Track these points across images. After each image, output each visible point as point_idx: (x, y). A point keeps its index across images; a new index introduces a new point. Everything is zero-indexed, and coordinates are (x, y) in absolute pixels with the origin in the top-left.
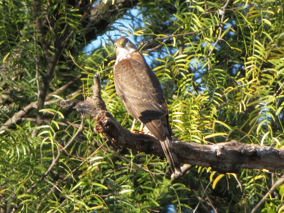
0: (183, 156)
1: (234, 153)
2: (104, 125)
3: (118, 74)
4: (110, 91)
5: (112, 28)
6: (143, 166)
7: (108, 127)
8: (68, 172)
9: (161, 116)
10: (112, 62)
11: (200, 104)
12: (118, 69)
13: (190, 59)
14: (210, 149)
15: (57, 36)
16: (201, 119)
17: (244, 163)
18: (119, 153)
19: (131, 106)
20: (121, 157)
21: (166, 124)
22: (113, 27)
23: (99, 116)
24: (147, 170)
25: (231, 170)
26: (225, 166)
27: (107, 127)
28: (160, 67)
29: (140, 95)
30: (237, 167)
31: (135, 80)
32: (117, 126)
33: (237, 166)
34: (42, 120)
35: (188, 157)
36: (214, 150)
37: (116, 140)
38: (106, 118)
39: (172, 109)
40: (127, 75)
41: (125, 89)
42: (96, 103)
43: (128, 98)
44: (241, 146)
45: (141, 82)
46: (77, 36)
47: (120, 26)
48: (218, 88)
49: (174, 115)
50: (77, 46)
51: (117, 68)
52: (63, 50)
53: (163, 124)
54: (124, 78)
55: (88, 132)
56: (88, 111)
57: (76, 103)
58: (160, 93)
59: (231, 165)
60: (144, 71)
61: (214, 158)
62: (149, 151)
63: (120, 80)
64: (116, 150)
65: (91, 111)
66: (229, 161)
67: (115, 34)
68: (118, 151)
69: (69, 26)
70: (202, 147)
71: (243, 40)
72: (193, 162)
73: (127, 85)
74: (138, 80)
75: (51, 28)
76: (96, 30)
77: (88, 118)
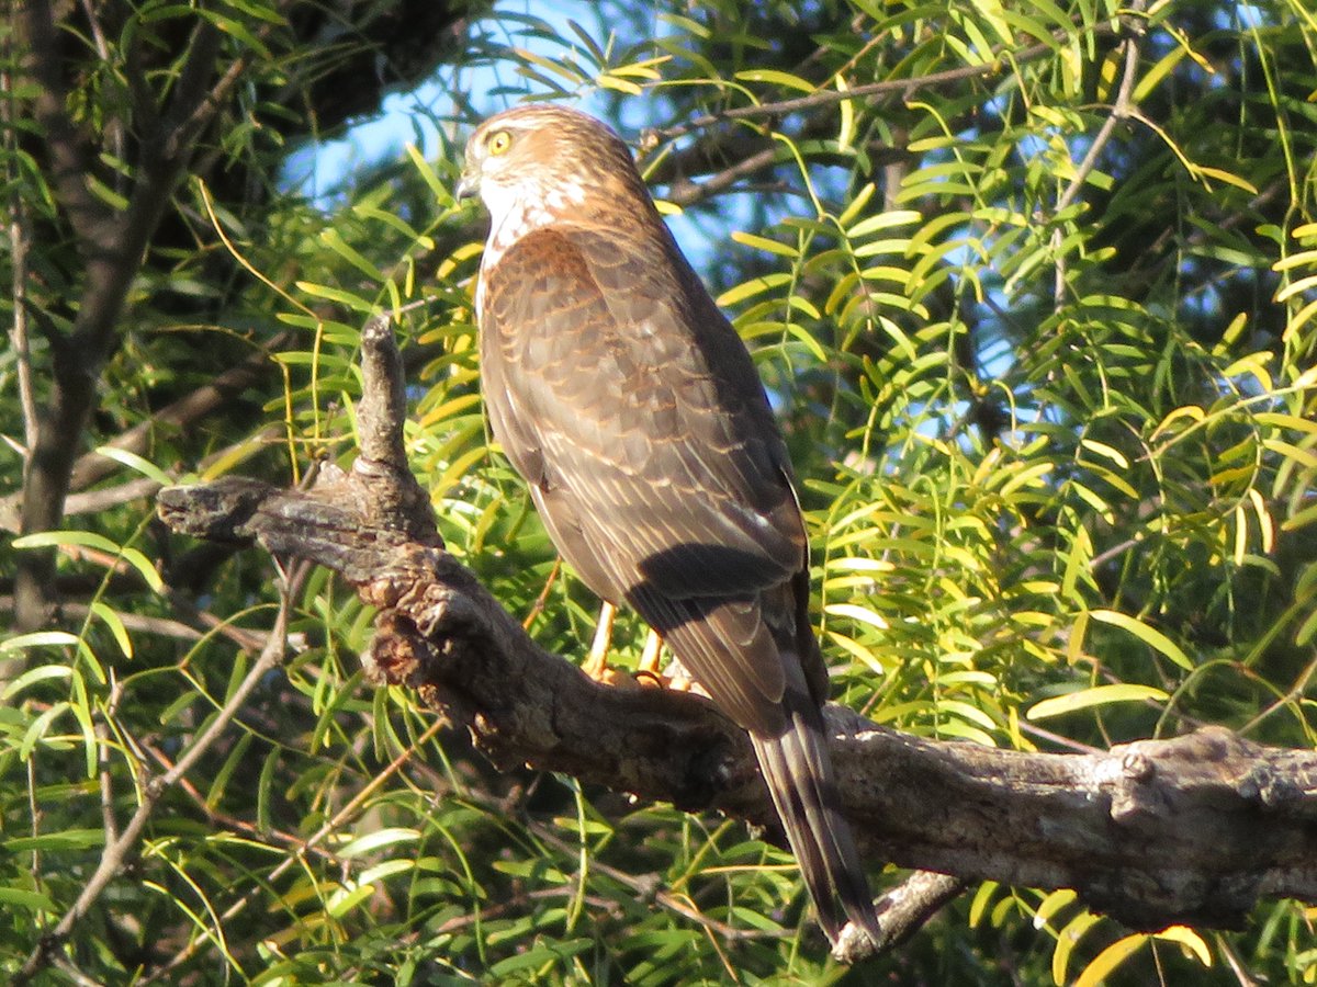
0: (904, 824)
1: (1217, 801)
2: (426, 633)
3: (502, 322)
4: (458, 427)
5: (474, 50)
6: (661, 888)
7: (448, 645)
8: (199, 922)
9: (762, 581)
10: (464, 253)
11: (995, 508)
12: (506, 291)
13: (938, 240)
14: (1068, 782)
15: (142, 94)
16: (1000, 603)
17: (1273, 865)
18: (516, 807)
19: (578, 520)
20: (533, 830)
21: (793, 633)
22: (483, 40)
23: (392, 581)
24: (692, 913)
25: (1195, 905)
26: (1159, 881)
27: (441, 647)
28: (755, 287)
29: (638, 452)
30: (1232, 890)
31: (607, 363)
32: (504, 642)
33: (1234, 886)
34: (52, 608)
35: (934, 832)
36: (1096, 789)
37: (497, 725)
38: (439, 592)
39: (824, 537)
40: (558, 329)
41: (549, 417)
42: (374, 504)
43: (561, 471)
44: (1260, 762)
45: (646, 374)
46: (266, 91)
47: (526, 33)
48: (1107, 410)
49: (832, 575)
50: (265, 155)
51: (500, 289)
52: (179, 180)
53: (774, 632)
54: (540, 348)
55: (322, 675)
56: (328, 549)
57: (257, 502)
58: (759, 442)
59: (1199, 878)
60: (663, 308)
61: (1091, 836)
62: (696, 792)
63: (517, 358)
64: (495, 787)
65: (344, 548)
66: (1185, 852)
67: (494, 85)
68: (514, 792)
69: (212, 33)
70: (1021, 770)
71: (1276, 126)
72: (968, 861)
73: (558, 390)
74: (626, 363)
75: (102, 46)
76: (381, 61)
77: (321, 592)
